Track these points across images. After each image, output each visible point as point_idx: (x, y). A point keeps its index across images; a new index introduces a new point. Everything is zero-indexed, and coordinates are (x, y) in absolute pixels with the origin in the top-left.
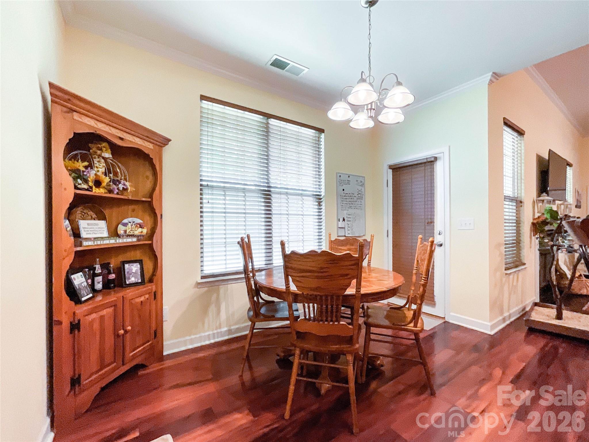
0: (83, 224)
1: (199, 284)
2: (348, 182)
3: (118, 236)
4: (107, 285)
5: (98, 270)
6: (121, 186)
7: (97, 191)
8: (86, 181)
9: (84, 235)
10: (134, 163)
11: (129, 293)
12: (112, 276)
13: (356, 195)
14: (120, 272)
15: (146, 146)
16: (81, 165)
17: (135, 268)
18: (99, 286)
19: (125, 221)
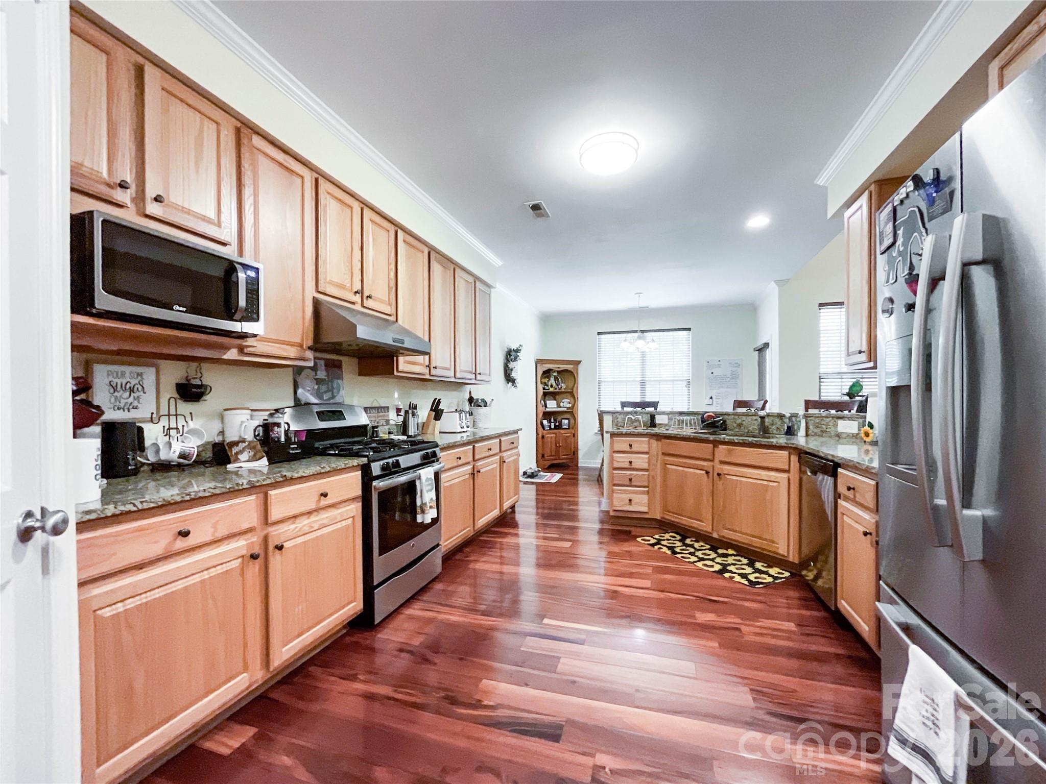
0: (548, 402)
1: (596, 433)
2: (719, 366)
3: (561, 407)
4: (556, 427)
5: (552, 421)
6: (560, 386)
7: (552, 390)
8: (548, 386)
9: (548, 406)
10: (566, 374)
11: (562, 431)
12: (557, 424)
13: (729, 376)
14: (561, 423)
15: (569, 367)
16: (546, 380)
17: (566, 422)
18: (553, 427)
19: (563, 401)
